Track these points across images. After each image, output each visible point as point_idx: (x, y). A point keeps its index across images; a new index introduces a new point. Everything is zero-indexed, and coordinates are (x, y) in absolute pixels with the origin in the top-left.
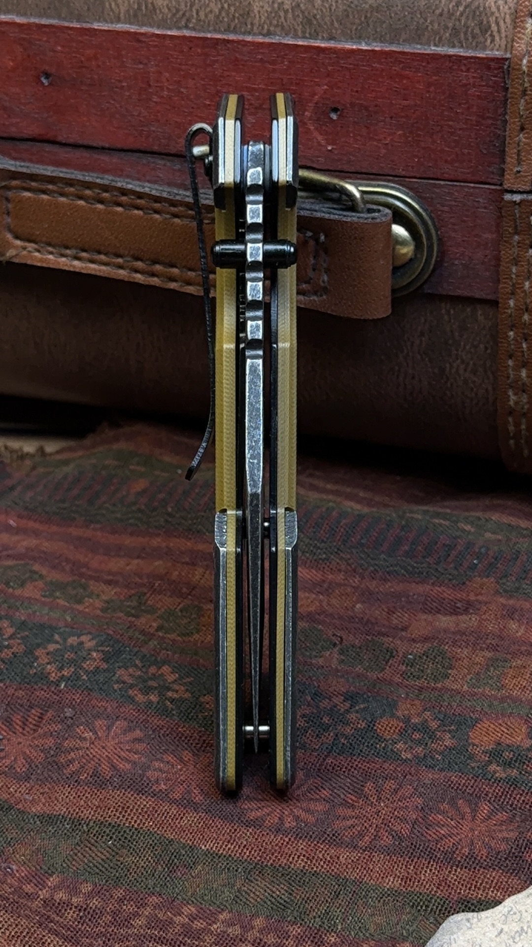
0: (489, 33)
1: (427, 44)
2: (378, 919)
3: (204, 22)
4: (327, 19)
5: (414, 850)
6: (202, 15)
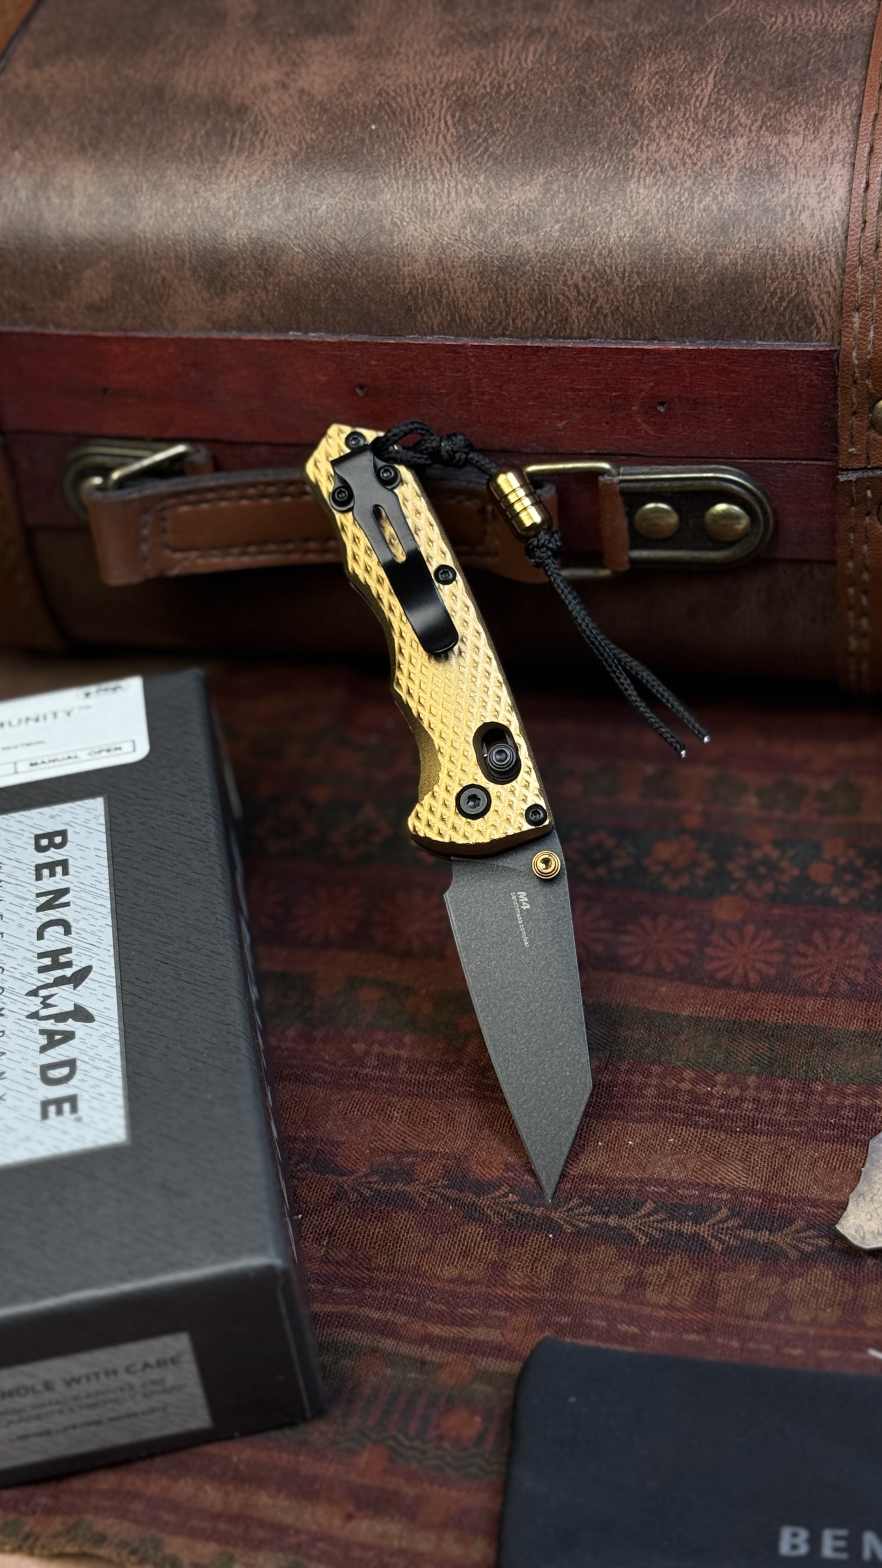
0: (815, 325)
1: (752, 338)
3: (521, 328)
4: (648, 321)
6: (519, 323)
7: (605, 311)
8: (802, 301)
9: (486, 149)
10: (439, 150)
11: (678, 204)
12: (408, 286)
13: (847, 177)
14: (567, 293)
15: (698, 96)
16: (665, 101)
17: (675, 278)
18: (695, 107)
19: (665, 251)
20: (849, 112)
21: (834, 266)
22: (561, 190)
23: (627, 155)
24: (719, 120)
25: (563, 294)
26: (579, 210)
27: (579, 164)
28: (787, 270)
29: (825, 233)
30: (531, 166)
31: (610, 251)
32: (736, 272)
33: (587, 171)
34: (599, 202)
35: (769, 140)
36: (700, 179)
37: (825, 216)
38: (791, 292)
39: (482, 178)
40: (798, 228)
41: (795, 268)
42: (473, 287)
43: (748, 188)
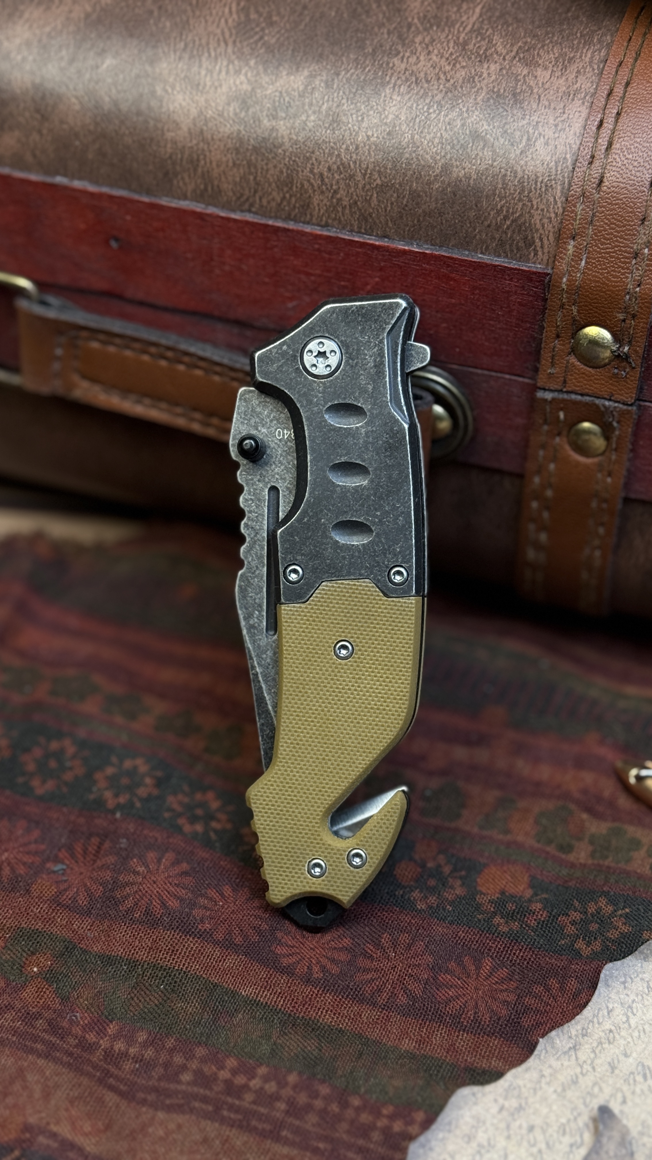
0: (533, 247)
1: (474, 250)
2: (396, 1083)
3: (266, 207)
4: (382, 219)
5: (426, 1012)
6: (265, 202)
7: (344, 203)
8: (525, 223)
9: (261, 38)
10: (219, 31)
11: (426, 114)
12: (169, 150)
13: (584, 114)
14: (312, 181)
15: (462, 23)
16: (432, 21)
17: (412, 182)
18: (459, 31)
19: (407, 155)
20: (598, 57)
21: (559, 194)
22: (322, 85)
23: (388, 64)
24: (477, 45)
25: (309, 181)
26: (335, 105)
27: (343, 63)
28: (515, 190)
29: (556, 162)
30: (299, 58)
31: (357, 148)
32: (469, 185)
33: (348, 71)
34: (354, 101)
35: (520, 70)
36: (450, 95)
37: (558, 147)
38: (516, 212)
39: (252, 63)
40: (532, 154)
41: (523, 191)
42: (228, 161)
43: (493, 110)
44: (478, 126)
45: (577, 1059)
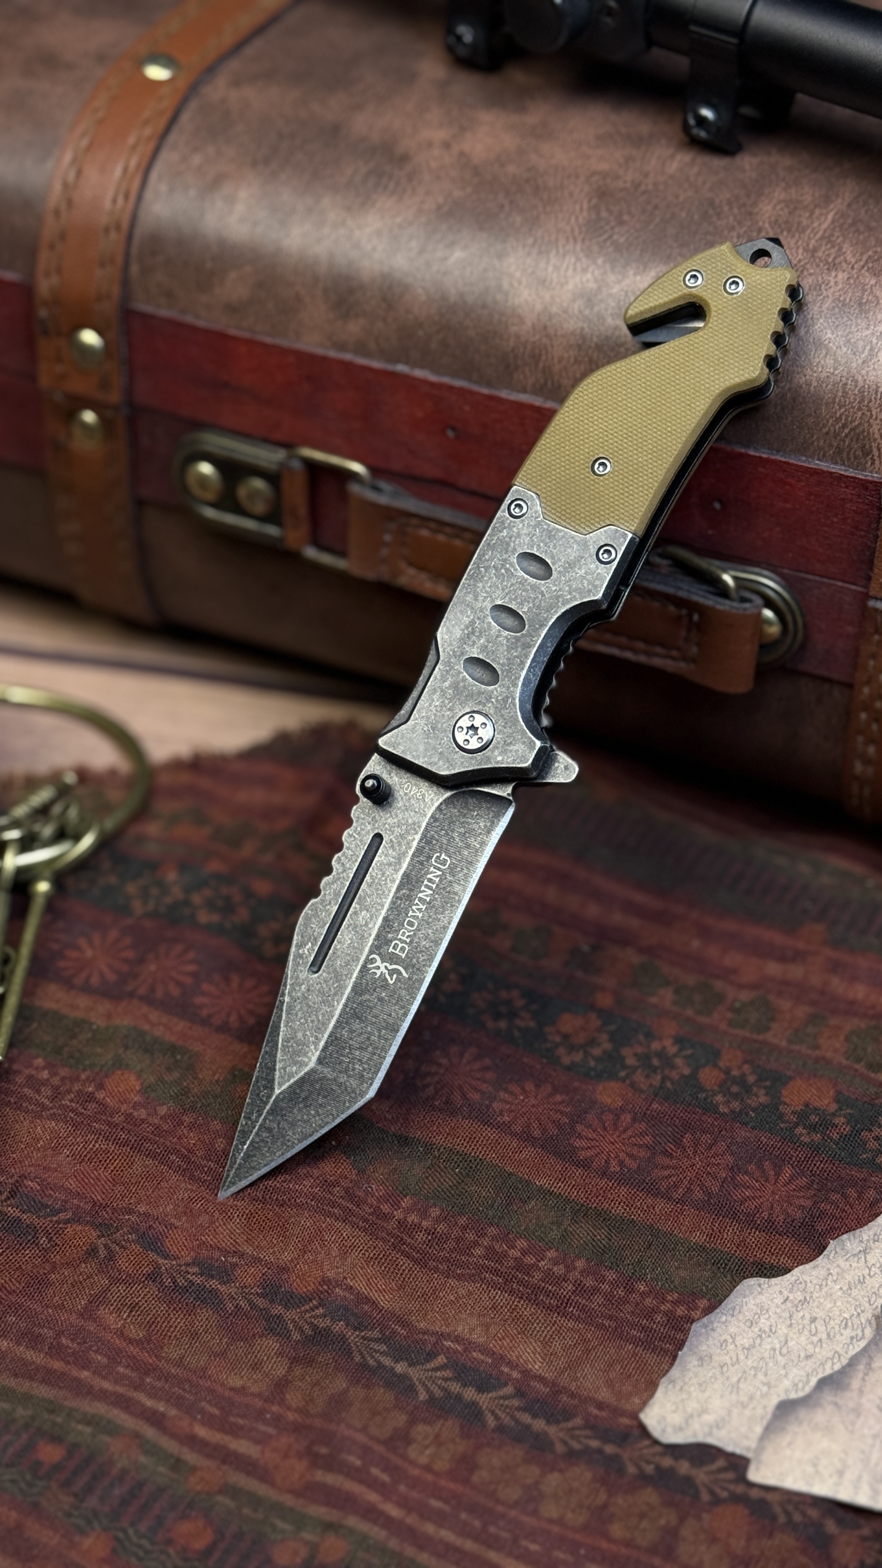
0: (870, 456)
1: (811, 457)
2: (682, 1273)
5: (720, 1208)
8: (863, 431)
9: (610, 237)
10: (568, 228)
12: (512, 343)
15: (814, 229)
16: (783, 226)
18: (809, 238)
24: (827, 253)
28: (855, 400)
32: (809, 392)
35: (867, 280)
38: (855, 421)
39: (600, 261)
40: (874, 364)
41: (863, 400)
42: (569, 357)
43: (837, 318)
44: (821, 334)
45: (866, 1262)
